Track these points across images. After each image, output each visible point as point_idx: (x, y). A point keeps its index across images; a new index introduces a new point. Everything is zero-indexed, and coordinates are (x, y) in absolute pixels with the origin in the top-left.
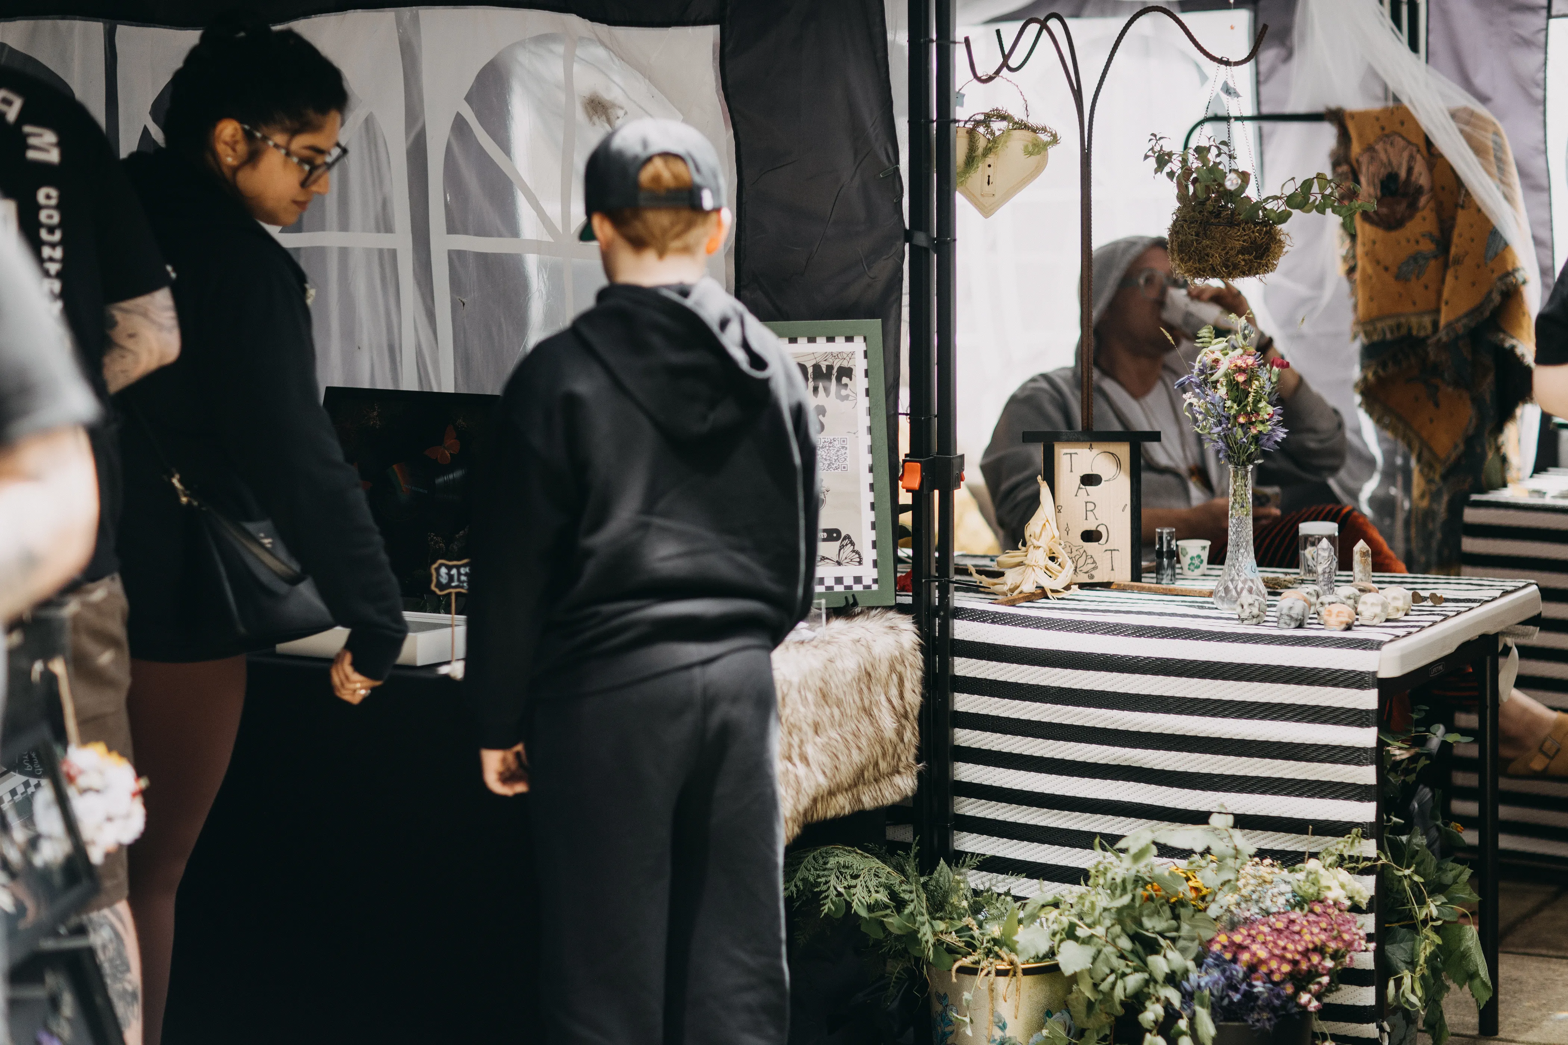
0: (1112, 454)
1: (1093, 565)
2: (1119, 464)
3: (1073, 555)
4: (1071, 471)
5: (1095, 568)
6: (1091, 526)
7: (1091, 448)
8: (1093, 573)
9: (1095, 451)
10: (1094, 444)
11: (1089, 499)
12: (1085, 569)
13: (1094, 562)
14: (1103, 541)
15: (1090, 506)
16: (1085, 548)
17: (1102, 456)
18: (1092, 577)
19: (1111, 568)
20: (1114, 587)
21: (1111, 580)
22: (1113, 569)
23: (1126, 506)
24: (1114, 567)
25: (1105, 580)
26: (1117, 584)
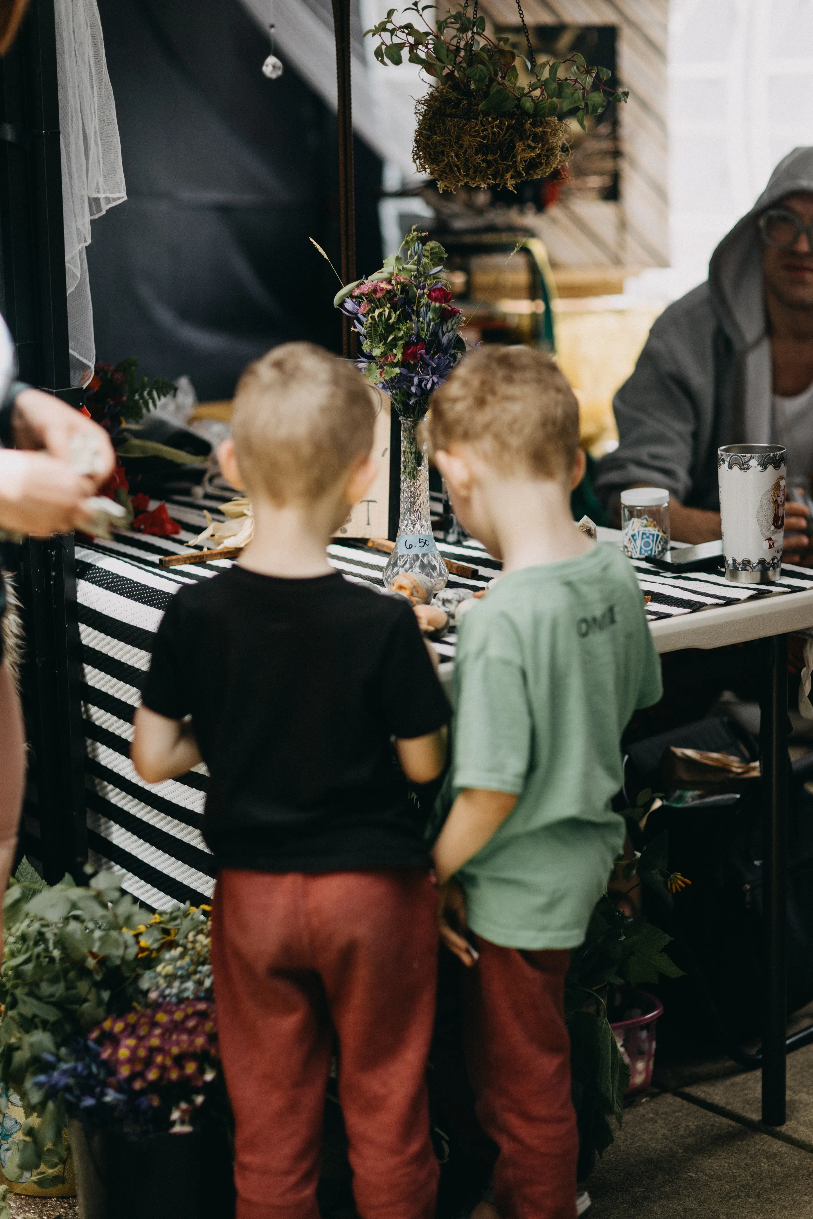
2: (380, 402)
19: (366, 522)
20: (370, 544)
21: (367, 537)
22: (368, 524)
23: (387, 449)
24: (370, 522)
25: (359, 535)
26: (373, 542)
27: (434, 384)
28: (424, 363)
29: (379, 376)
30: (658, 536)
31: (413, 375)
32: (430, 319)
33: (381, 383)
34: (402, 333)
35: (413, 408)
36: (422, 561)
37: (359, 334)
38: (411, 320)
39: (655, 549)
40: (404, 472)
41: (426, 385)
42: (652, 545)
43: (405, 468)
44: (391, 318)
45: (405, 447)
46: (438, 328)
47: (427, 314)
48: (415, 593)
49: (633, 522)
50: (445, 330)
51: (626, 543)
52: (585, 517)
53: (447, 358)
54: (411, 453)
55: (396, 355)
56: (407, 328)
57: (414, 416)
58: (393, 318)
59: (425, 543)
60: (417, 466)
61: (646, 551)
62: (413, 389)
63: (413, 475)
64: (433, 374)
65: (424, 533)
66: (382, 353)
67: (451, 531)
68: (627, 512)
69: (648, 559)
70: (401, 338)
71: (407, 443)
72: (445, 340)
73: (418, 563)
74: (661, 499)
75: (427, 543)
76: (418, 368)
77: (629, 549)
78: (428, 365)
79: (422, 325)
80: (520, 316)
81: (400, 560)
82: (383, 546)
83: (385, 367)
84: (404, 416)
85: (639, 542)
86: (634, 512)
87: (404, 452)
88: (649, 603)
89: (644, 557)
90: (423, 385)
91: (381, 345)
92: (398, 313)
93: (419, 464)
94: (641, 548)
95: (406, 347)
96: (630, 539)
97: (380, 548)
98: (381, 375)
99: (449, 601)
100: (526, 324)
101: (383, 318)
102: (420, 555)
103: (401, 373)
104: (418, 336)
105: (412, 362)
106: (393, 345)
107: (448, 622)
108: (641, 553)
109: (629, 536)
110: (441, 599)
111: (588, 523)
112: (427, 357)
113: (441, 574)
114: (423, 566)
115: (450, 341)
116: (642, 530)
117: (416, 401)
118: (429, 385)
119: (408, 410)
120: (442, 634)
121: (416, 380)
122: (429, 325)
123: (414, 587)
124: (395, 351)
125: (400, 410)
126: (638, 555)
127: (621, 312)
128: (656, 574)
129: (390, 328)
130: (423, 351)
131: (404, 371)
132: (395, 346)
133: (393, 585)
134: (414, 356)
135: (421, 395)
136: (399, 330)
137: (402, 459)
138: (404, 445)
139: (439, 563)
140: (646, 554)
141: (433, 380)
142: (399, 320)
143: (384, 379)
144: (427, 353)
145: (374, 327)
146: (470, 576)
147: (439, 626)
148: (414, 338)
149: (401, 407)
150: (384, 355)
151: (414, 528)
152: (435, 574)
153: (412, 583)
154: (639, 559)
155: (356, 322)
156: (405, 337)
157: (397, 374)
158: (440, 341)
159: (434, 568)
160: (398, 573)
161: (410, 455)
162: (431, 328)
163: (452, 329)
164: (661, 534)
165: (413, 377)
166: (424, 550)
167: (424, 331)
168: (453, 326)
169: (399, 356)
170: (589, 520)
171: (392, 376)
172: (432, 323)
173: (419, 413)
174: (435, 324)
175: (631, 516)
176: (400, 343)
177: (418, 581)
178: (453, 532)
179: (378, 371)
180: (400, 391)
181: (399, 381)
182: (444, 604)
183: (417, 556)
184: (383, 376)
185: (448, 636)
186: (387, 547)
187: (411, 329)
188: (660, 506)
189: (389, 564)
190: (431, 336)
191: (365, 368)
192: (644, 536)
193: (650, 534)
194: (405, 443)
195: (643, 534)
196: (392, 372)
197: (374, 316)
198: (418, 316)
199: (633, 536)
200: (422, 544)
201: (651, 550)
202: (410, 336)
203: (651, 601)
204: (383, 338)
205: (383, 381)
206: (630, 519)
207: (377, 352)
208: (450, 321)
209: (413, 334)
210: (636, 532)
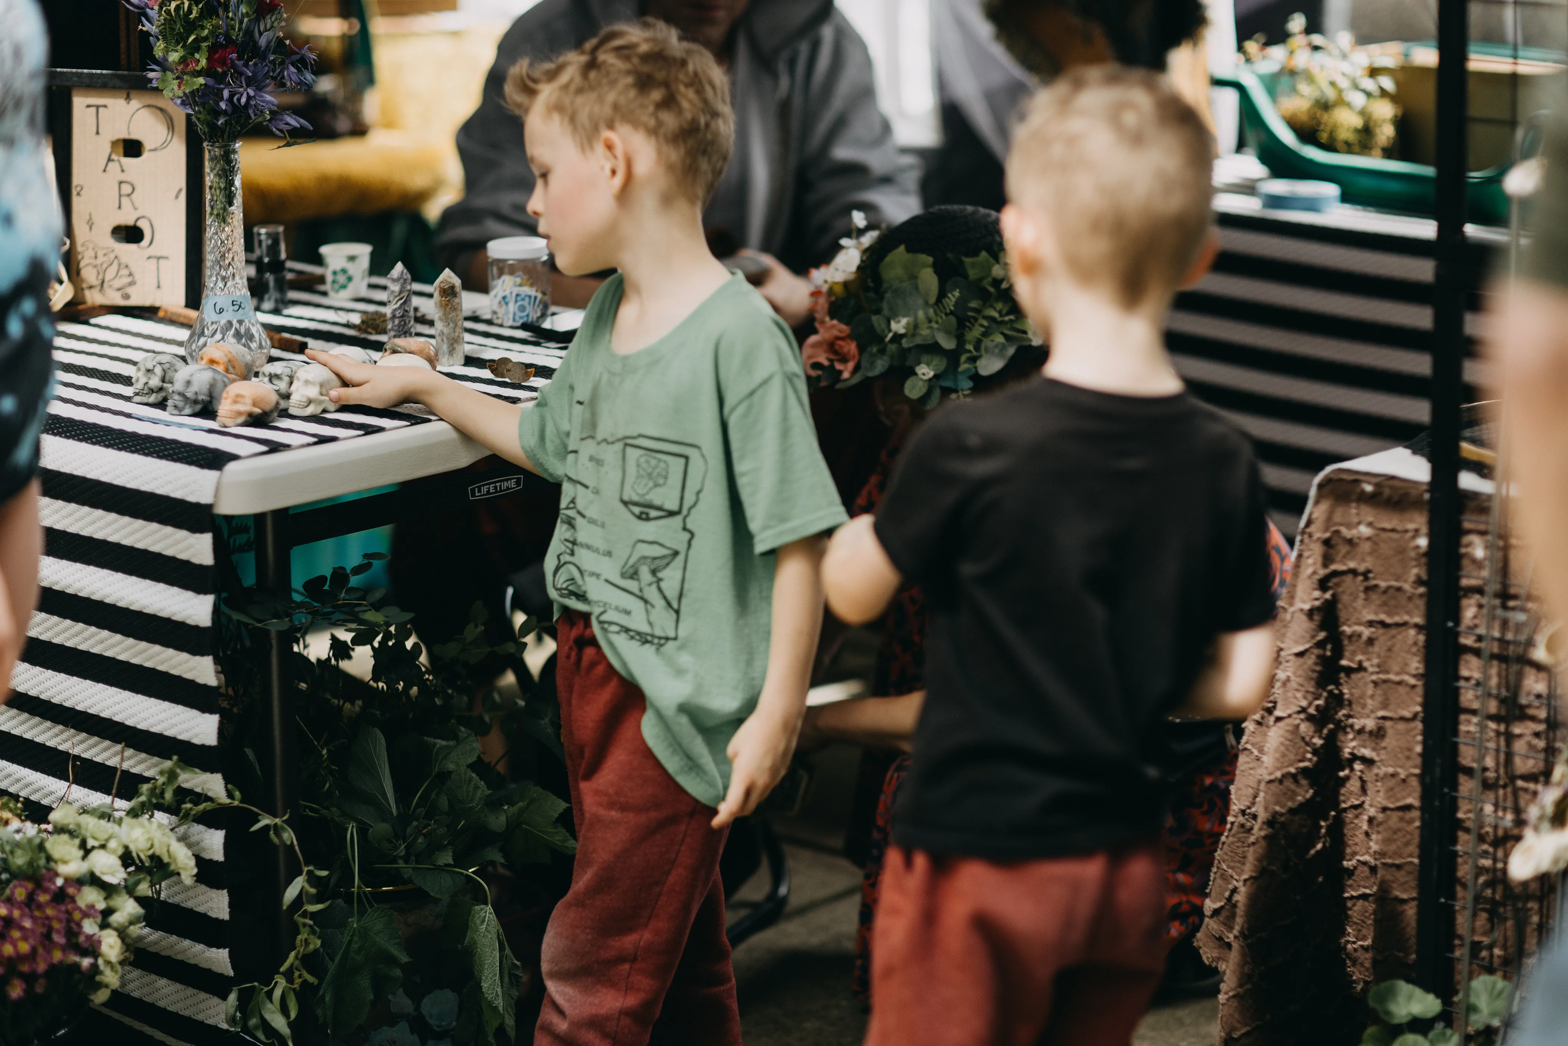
0: (161, 110)
1: (129, 279)
2: (171, 125)
3: (99, 261)
4: (98, 133)
5: (132, 284)
6: (127, 219)
7: (128, 98)
8: (129, 290)
9: (135, 103)
10: (133, 94)
11: (123, 177)
12: (118, 283)
13: (131, 275)
14: (145, 242)
15: (126, 189)
16: (116, 252)
17: (145, 114)
18: (127, 297)
19: (156, 285)
20: (161, 314)
21: (157, 304)
22: (159, 287)
23: (180, 190)
24: (161, 285)
25: (147, 302)
26: (166, 312)
27: (249, 98)
28: (236, 71)
29: (176, 88)
30: (536, 298)
31: (222, 86)
32: (242, 14)
33: (179, 97)
34: (206, 32)
35: (222, 130)
36: (236, 329)
37: (148, 34)
38: (218, 16)
39: (533, 314)
40: (211, 214)
41: (239, 100)
42: (529, 309)
43: (212, 208)
44: (191, 13)
45: (212, 182)
46: (252, 26)
47: (238, 8)
48: (231, 370)
49: (504, 282)
50: (262, 29)
51: (495, 308)
52: (447, 270)
53: (266, 65)
54: (220, 188)
55: (199, 61)
56: (212, 25)
57: (223, 141)
58: (194, 12)
59: (240, 306)
60: (227, 206)
61: (521, 318)
62: (223, 105)
63: (223, 218)
64: (248, 86)
65: (238, 293)
66: (181, 58)
67: (266, 297)
68: (495, 270)
69: (525, 327)
70: (205, 39)
71: (215, 175)
72: (263, 41)
73: (233, 331)
74: (539, 249)
75: (243, 306)
76: (229, 79)
77: (500, 315)
78: (241, 74)
79: (233, 22)
80: (328, 38)
81: (208, 329)
82: (180, 315)
83: (185, 77)
84: (209, 141)
85: (512, 307)
86: (503, 267)
87: (211, 188)
88: (532, 379)
89: (519, 324)
90: (235, 99)
91: (179, 47)
92: (200, 6)
93: (231, 204)
94: (515, 314)
95: (212, 50)
96: (500, 303)
97: (174, 318)
98: (179, 87)
99: (278, 377)
100: (335, 48)
101: (182, 12)
102: (235, 322)
103: (205, 85)
104: (227, 36)
105: (220, 70)
106: (195, 48)
107: (278, 403)
108: (514, 320)
109: (499, 298)
110: (267, 374)
111: (450, 278)
112: (240, 63)
113: (261, 347)
114: (238, 335)
115: (269, 43)
116: (516, 290)
117: (226, 121)
118: (243, 100)
119: (215, 134)
120: (271, 419)
121: (226, 94)
122: (241, 22)
123: (230, 361)
124: (197, 56)
125: (204, 133)
126: (510, 323)
127: (455, 34)
128: (537, 344)
129: (191, 26)
130: (234, 55)
131: (211, 81)
132: (198, 49)
133: (202, 359)
134: (223, 62)
135: (233, 112)
136: (203, 28)
137: (208, 197)
138: (210, 178)
139: (257, 331)
140: (521, 321)
141: (248, 93)
142: (202, 15)
143: (184, 93)
144: (239, 58)
145: (170, 24)
146: (297, 350)
147: (268, 408)
148: (222, 39)
149: (206, 130)
150: (183, 60)
151: (225, 286)
152: (254, 345)
153: (226, 356)
154: (512, 327)
155: (143, 19)
156: (210, 37)
157: (201, 85)
158: (255, 43)
159: (251, 337)
160: (205, 345)
161: (218, 191)
162: (244, 25)
163: (272, 27)
164: (539, 296)
165: (223, 89)
166: (239, 315)
167: (234, 30)
168: (273, 23)
169: (203, 62)
170: (452, 274)
171: (195, 88)
172: (246, 20)
173: (229, 136)
174: (250, 20)
175: (501, 273)
176: (204, 44)
177: (234, 353)
178: (269, 299)
179: (176, 82)
180: (204, 108)
181: (204, 95)
182: (271, 381)
183: (230, 324)
184: (183, 88)
185: (278, 421)
186: (185, 317)
187: (218, 27)
188: (539, 258)
189: (191, 336)
190: (243, 37)
191: (157, 79)
192: (519, 298)
193: (526, 296)
194: (212, 176)
195: (517, 295)
196: (194, 83)
197: (170, 10)
198: (227, 10)
199: (504, 298)
200: (236, 307)
201: (528, 316)
202: (217, 37)
203: (534, 376)
204: (181, 39)
205: (182, 95)
206: (500, 276)
207: (174, 57)
208: (268, 17)
209: (220, 33)
210: (507, 293)
